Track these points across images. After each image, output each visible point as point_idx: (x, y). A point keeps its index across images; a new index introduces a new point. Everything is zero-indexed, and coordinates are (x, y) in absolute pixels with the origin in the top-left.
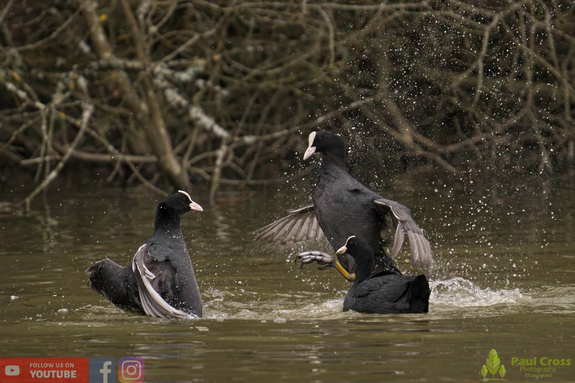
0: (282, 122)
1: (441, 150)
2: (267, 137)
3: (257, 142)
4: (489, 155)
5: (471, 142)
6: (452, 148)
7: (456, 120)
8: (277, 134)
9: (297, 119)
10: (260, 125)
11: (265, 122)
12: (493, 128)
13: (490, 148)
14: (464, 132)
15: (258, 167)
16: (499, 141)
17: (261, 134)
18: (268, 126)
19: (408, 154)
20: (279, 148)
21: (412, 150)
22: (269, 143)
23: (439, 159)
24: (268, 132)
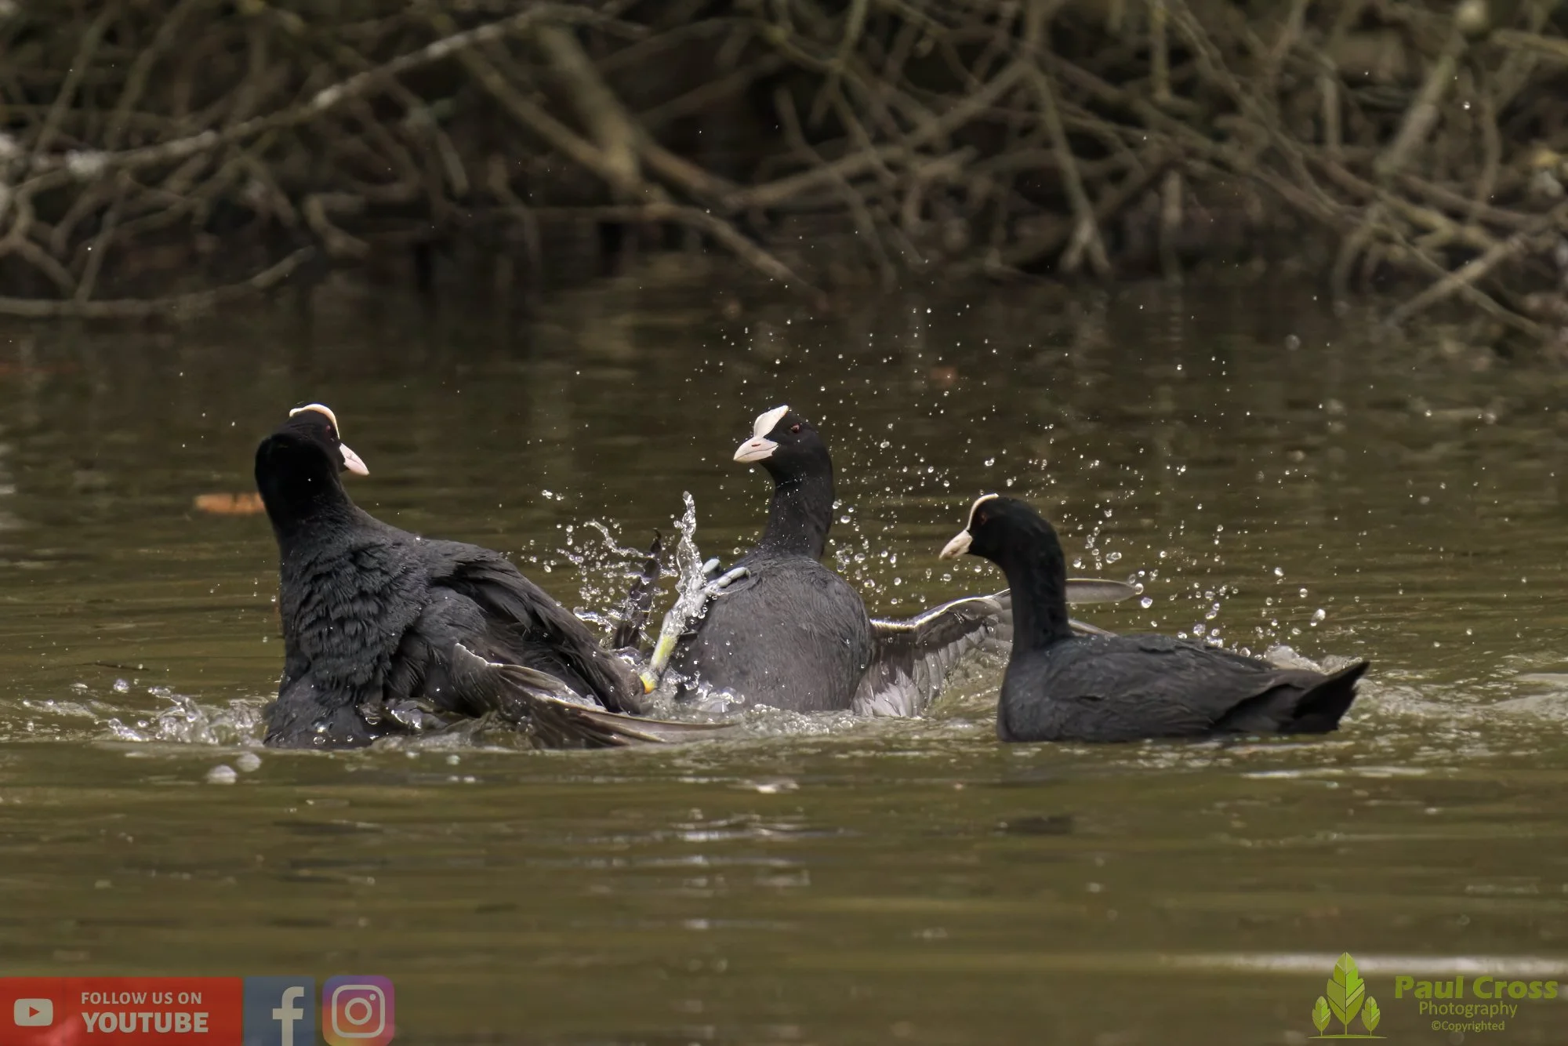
0: (199, 104)
1: (734, 198)
2: (149, 155)
3: (111, 171)
4: (896, 219)
5: (834, 172)
6: (770, 194)
7: (785, 104)
8: (178, 147)
9: (248, 95)
10: (122, 114)
11: (140, 107)
12: (907, 127)
13: (899, 194)
14: (814, 138)
15: (113, 257)
16: (930, 169)
17: (125, 145)
18: (149, 120)
19: (621, 212)
20: (186, 193)
21: (637, 201)
22: (154, 176)
23: (725, 231)
24: (150, 139)
